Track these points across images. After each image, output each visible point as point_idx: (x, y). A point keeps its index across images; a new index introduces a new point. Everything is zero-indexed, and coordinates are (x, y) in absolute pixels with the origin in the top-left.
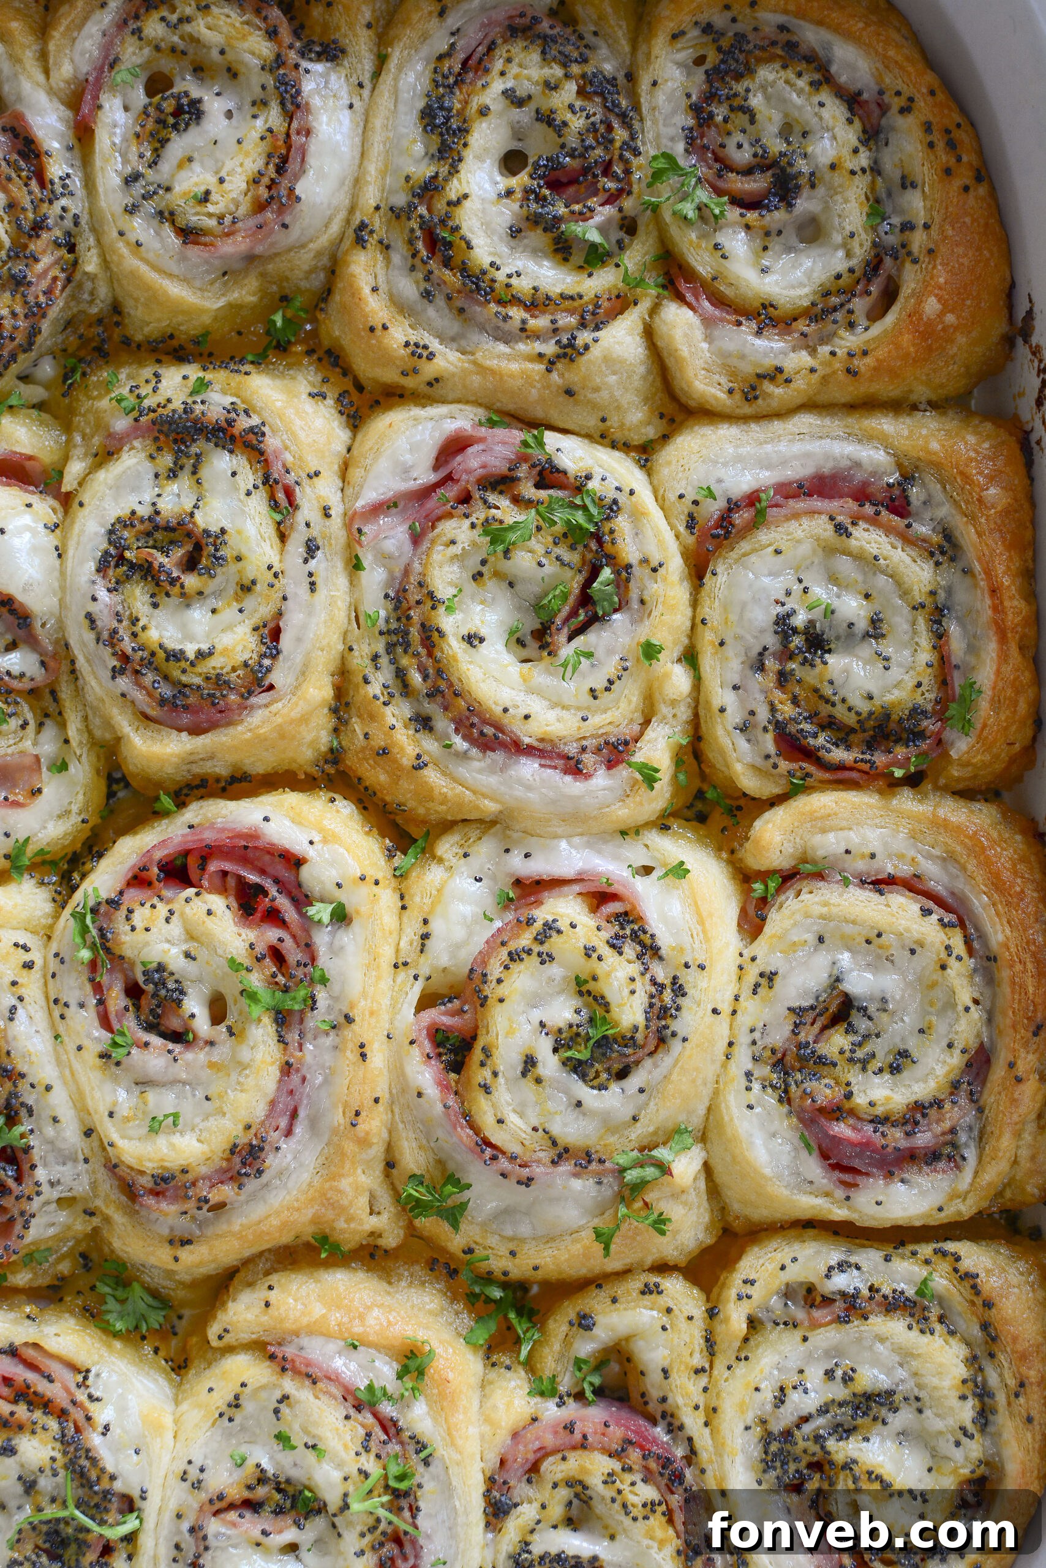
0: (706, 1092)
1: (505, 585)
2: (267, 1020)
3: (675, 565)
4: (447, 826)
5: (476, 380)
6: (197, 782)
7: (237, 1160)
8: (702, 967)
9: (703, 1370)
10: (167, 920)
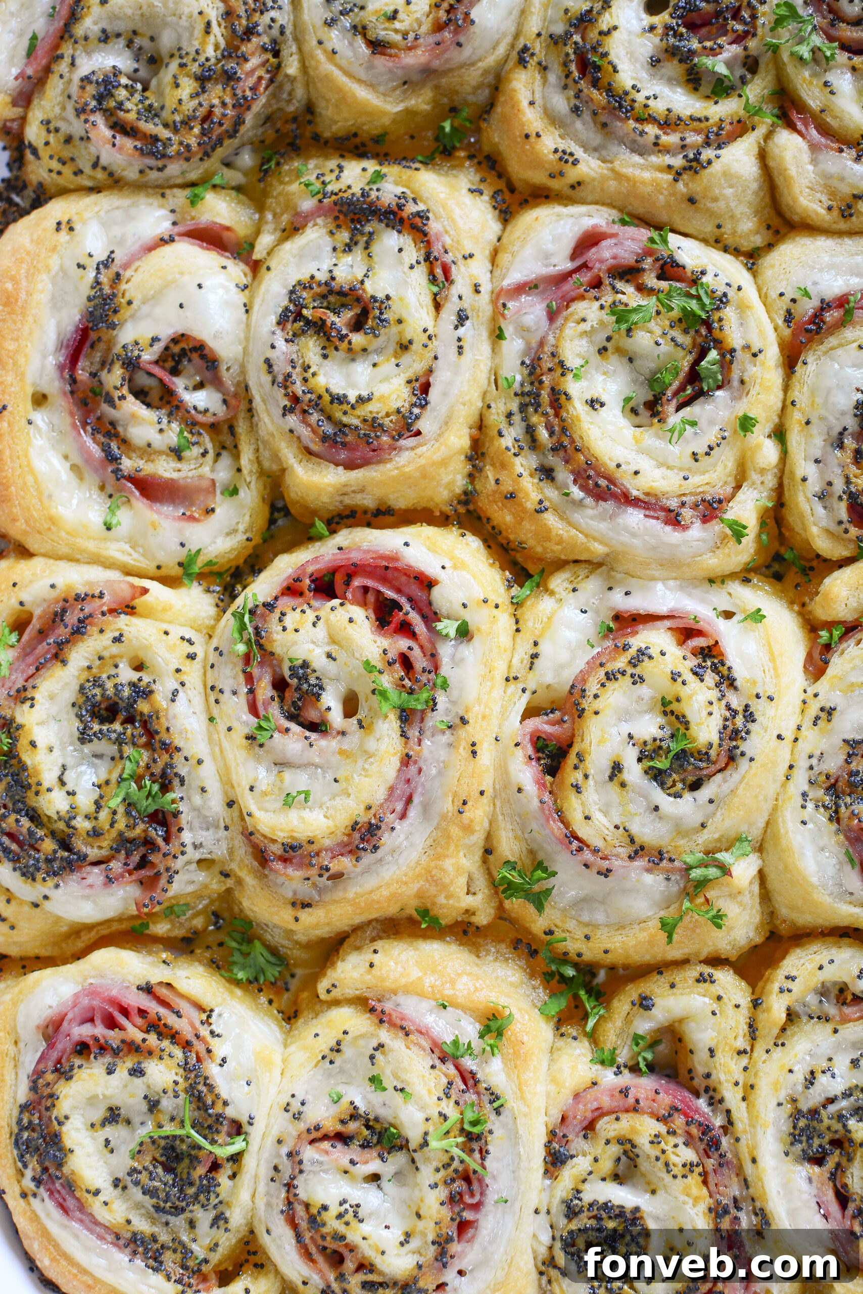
0: (767, 807)
1: (626, 360)
2: (393, 717)
3: (772, 353)
4: (560, 565)
5: (612, 184)
6: (347, 513)
7: (357, 835)
8: (771, 699)
9: (745, 1052)
10: (314, 625)
